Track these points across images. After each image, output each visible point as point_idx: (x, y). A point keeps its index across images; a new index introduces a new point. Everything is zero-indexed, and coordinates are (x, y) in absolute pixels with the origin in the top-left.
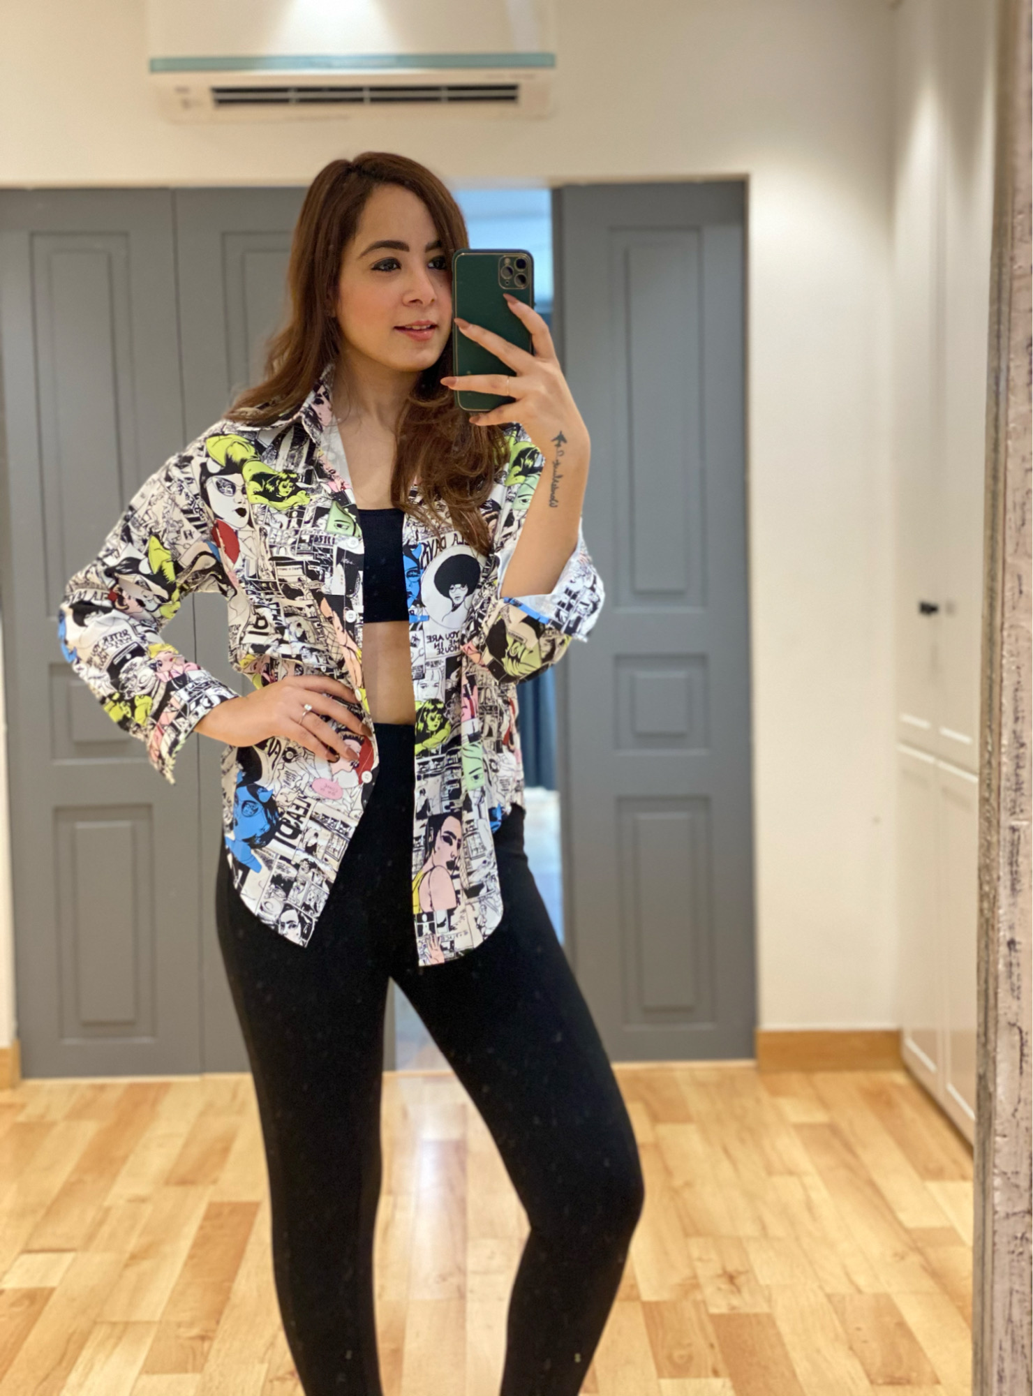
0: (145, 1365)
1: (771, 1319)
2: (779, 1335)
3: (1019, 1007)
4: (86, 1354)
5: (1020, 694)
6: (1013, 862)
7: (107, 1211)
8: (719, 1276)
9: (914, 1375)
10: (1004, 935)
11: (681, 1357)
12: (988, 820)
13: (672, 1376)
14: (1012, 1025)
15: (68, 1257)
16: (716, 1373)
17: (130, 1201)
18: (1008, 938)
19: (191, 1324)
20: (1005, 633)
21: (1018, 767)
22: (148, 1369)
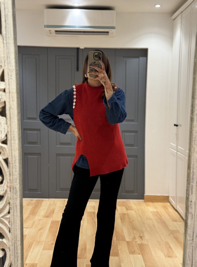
0: (43, 248)
1: (148, 245)
2: (149, 248)
3: (192, 210)
4: (33, 246)
5: (194, 165)
6: (192, 189)
7: (35, 221)
8: (139, 237)
9: (172, 256)
10: (190, 200)
11: (133, 251)
12: (188, 183)
13: (132, 254)
14: (191, 213)
15: (29, 229)
16: (139, 254)
17: (38, 220)
19: (50, 242)
20: (192, 156)
21: (193, 176)
22: (44, 249)
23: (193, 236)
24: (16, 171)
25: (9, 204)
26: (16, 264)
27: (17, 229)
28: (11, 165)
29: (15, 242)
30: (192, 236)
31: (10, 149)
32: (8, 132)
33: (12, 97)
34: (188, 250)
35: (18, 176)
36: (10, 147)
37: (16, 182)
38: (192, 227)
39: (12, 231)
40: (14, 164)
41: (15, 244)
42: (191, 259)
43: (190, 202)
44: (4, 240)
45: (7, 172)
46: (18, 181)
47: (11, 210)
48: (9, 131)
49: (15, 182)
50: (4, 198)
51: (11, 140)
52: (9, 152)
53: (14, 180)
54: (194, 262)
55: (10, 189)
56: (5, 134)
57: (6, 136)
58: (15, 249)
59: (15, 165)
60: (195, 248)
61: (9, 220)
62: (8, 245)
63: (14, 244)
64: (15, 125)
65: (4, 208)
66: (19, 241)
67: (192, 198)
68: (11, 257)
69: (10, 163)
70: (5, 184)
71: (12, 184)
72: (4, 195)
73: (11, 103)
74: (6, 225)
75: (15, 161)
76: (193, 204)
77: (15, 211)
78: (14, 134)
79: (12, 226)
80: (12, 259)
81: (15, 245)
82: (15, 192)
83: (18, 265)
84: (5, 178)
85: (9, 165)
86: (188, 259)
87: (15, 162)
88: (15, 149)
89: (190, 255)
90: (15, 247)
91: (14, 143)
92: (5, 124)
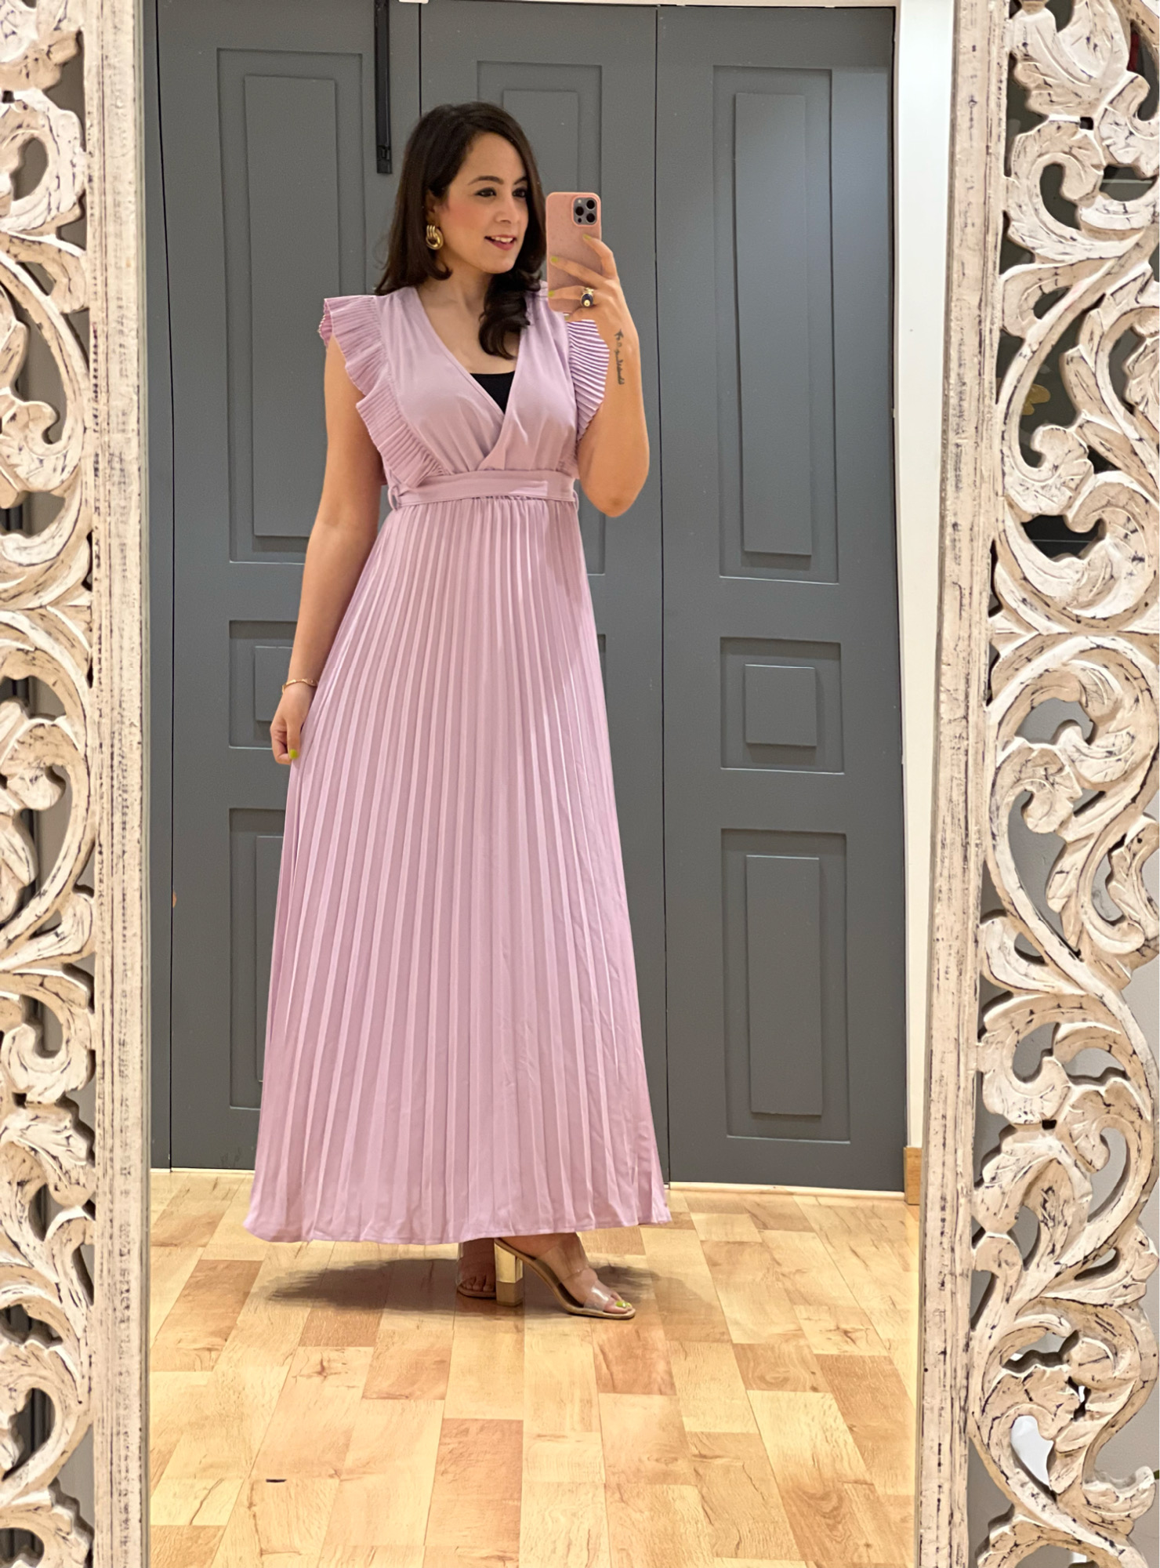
3: (960, 571)
5: (963, 348)
6: (957, 469)
8: (831, 1330)
10: (950, 519)
11: (775, 1378)
13: (762, 1389)
16: (815, 1389)
18: (953, 522)
20: (953, 304)
21: (961, 399)
23: (967, 696)
24: (123, 374)
25: (89, 538)
26: (115, 841)
27: (125, 664)
28: (99, 345)
29: (116, 727)
30: (962, 697)
31: (98, 262)
32: (90, 180)
33: (114, 13)
34: (944, 775)
35: (135, 398)
36: (98, 255)
37: (124, 431)
38: (961, 656)
39: (100, 671)
40: (116, 340)
41: (112, 738)
42: (962, 818)
43: (949, 530)
44: (60, 721)
45: (80, 378)
46: (132, 424)
47: (99, 566)
48: (96, 175)
49: (121, 427)
50: (67, 510)
51: (103, 219)
52: (95, 278)
53: (113, 419)
54: (972, 828)
55: (97, 462)
56: (78, 189)
57: (81, 200)
58: (112, 766)
59: (121, 346)
60: (980, 756)
61: (86, 616)
62: (81, 747)
63: (107, 743)
64: (124, 145)
65: (62, 556)
66: (132, 724)
67: (961, 508)
68: (95, 807)
69: (95, 332)
70: (69, 438)
71: (106, 439)
72: (66, 496)
73: (109, 36)
74: (72, 643)
75: (122, 324)
76: (964, 534)
77: (117, 577)
78: (116, 193)
79: (100, 650)
80: (97, 819)
81: (112, 746)
82: (116, 479)
83: (126, 849)
84: (71, 407)
85: (92, 341)
86: (948, 820)
87: (119, 327)
88: (123, 265)
89: (957, 796)
90: (112, 759)
91: (119, 235)
92: (78, 143)
